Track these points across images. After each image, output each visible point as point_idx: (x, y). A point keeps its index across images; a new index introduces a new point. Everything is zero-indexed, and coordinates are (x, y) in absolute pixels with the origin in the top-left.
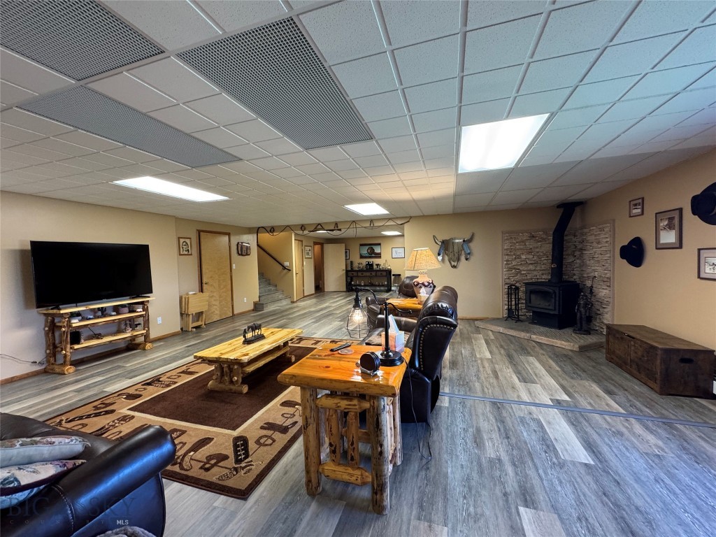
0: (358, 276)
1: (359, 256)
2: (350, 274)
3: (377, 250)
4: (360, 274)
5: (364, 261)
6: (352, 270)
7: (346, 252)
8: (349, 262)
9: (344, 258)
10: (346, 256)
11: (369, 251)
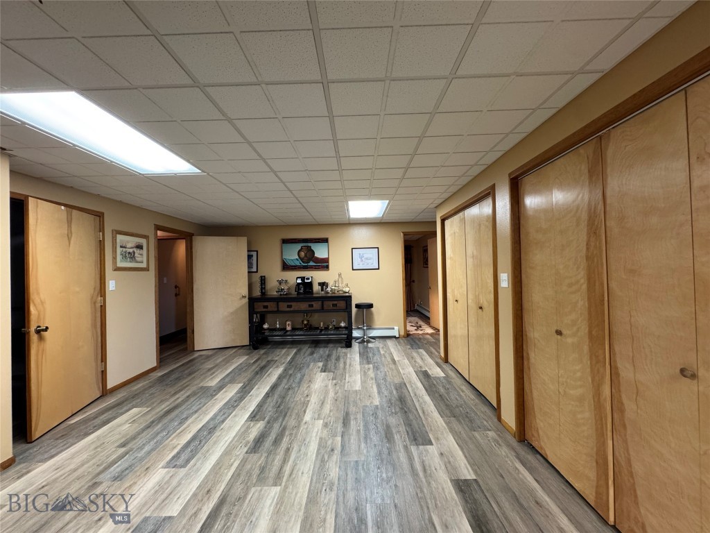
0: (278, 312)
1: (279, 265)
2: (259, 307)
3: (320, 252)
4: (283, 306)
5: (293, 278)
6: (264, 297)
7: (250, 257)
8: (256, 278)
9: (246, 270)
10: (250, 266)
11: (303, 254)
